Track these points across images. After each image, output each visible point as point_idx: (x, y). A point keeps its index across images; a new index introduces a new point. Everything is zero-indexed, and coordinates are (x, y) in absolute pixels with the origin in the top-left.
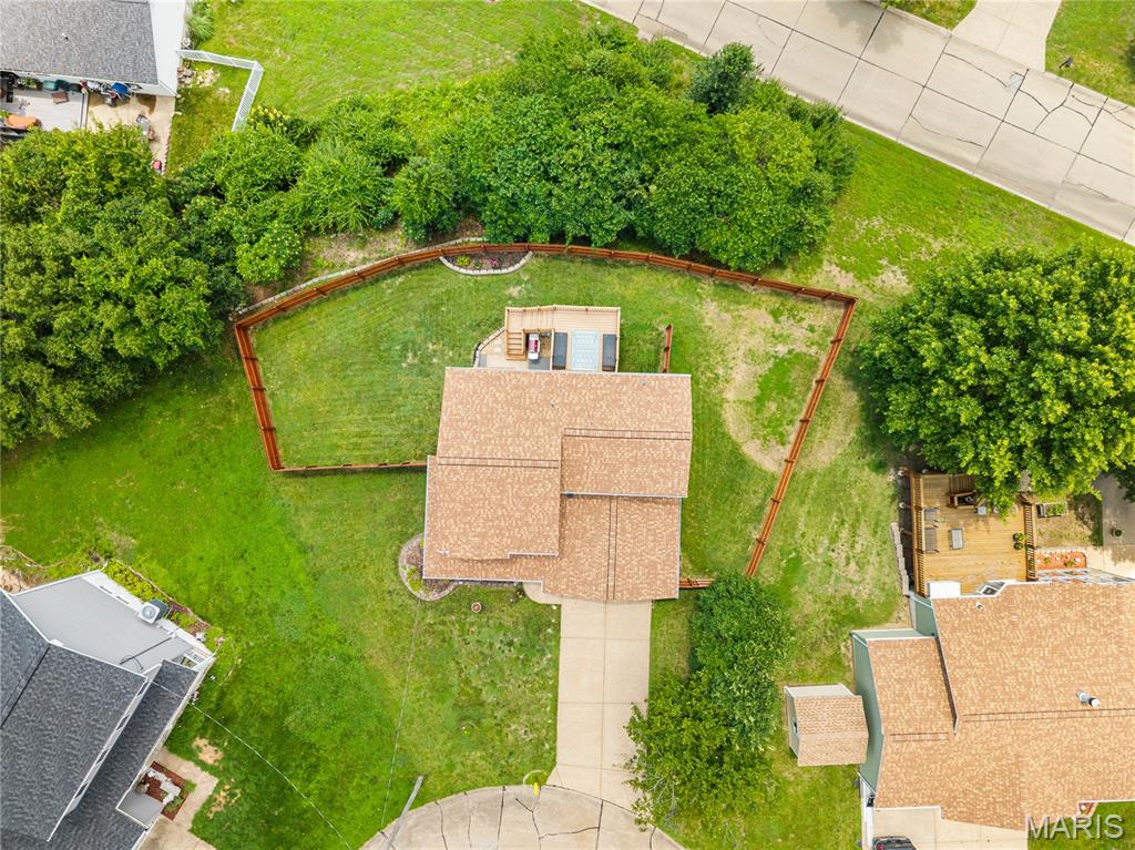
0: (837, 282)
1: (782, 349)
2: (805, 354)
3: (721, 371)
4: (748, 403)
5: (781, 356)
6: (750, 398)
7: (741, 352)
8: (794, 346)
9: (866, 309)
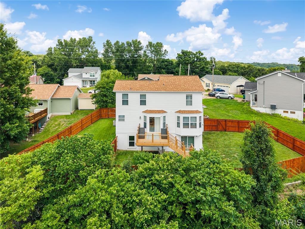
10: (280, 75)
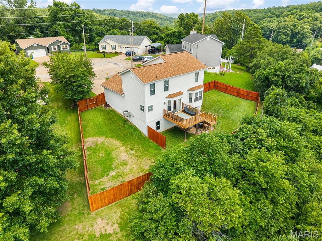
0: (104, 221)
1: (112, 173)
2: (99, 178)
3: (132, 152)
4: (113, 150)
5: (111, 171)
6: (113, 152)
7: (130, 161)
8: (107, 178)
9: (78, 218)
10: (208, 39)
